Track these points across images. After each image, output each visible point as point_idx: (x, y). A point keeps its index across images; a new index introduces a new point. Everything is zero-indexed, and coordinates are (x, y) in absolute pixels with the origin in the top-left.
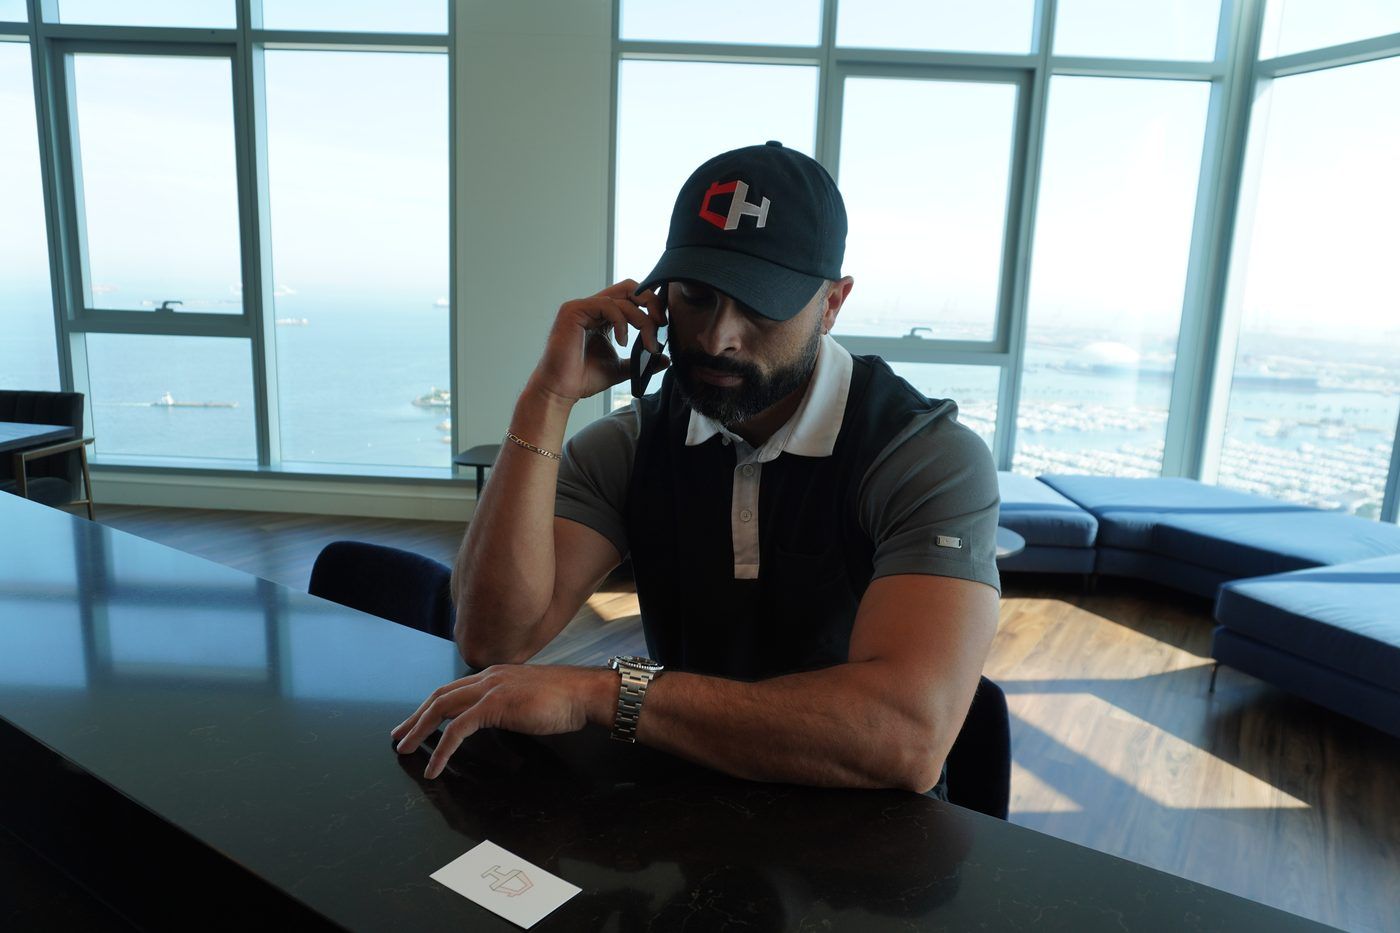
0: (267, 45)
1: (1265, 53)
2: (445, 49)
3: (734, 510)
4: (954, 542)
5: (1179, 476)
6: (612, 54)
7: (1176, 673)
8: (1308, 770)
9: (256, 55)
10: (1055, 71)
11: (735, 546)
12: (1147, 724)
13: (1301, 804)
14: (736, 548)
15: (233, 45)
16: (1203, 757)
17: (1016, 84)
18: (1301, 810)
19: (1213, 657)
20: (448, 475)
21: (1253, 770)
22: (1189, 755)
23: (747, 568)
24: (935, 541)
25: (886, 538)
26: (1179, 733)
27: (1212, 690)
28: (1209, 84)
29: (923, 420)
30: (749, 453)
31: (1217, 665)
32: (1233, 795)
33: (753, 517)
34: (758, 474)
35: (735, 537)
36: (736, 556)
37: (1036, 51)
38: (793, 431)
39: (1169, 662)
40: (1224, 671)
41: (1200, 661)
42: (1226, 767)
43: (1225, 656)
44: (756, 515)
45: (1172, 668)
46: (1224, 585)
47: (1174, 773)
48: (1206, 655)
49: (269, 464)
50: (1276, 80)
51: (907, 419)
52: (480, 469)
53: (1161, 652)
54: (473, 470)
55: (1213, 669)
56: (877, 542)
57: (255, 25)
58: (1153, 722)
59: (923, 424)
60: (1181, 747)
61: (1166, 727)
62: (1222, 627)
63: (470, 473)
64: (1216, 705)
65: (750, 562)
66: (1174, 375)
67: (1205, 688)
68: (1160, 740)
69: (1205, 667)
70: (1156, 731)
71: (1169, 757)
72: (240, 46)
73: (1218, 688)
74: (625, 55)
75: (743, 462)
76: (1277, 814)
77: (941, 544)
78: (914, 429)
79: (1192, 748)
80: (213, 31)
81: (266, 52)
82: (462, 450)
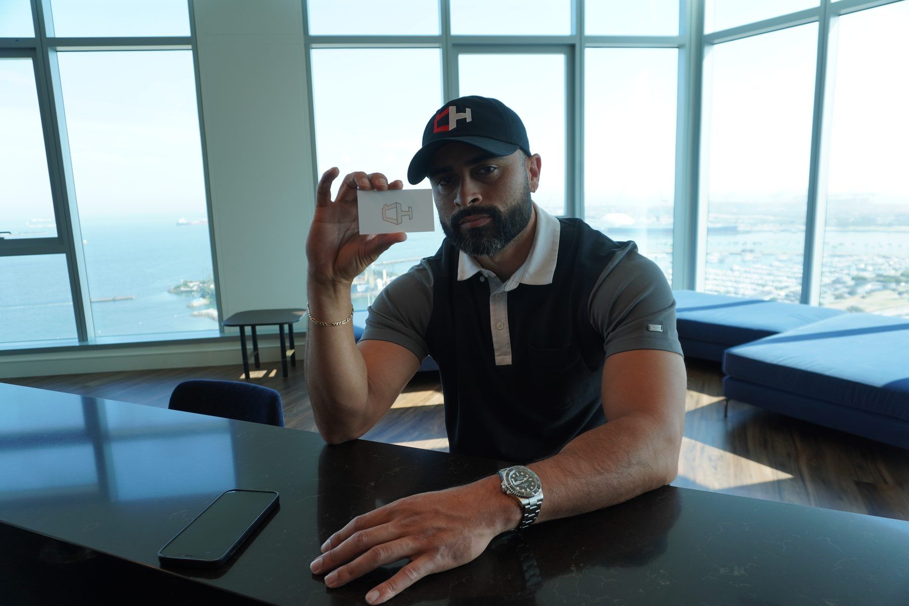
0: (59, 48)
1: (708, 30)
2: (190, 47)
3: (492, 323)
4: (658, 328)
5: (683, 289)
6: (305, 44)
7: (703, 408)
8: (789, 455)
9: (52, 56)
10: (587, 45)
11: (494, 345)
12: (693, 441)
13: (788, 476)
14: (495, 346)
15: (34, 49)
16: (730, 456)
17: (564, 54)
18: (790, 479)
19: (725, 395)
20: (217, 334)
21: (759, 460)
22: (722, 456)
23: (504, 357)
24: (647, 328)
25: (614, 330)
26: (713, 444)
27: (726, 416)
28: (677, 49)
29: (621, 254)
30: (499, 286)
31: (727, 400)
32: (751, 477)
33: (505, 326)
34: (505, 298)
35: (494, 339)
36: (495, 352)
37: (574, 33)
38: (526, 271)
39: (698, 402)
40: (731, 403)
41: (715, 399)
42: (744, 461)
43: (732, 395)
44: (507, 325)
45: (700, 405)
46: (726, 351)
47: (715, 468)
48: (718, 395)
49: (87, 340)
50: (715, 45)
51: (610, 255)
52: (242, 328)
53: (692, 396)
54: (237, 329)
55: (725, 403)
56: (605, 334)
57: (49, 34)
58: (696, 439)
59: (621, 257)
60: (716, 452)
61: (704, 441)
62: (728, 376)
63: (236, 331)
64: (730, 424)
65: (505, 354)
66: (673, 230)
67: (722, 415)
68: (702, 449)
69: (719, 402)
70: (699, 445)
71: (710, 459)
72: (39, 50)
73: (729, 414)
74: (314, 45)
75: (495, 292)
76: (778, 483)
77: (651, 330)
78: (616, 261)
79: (722, 452)
80: (17, 40)
81: (58, 53)
82: (225, 317)
